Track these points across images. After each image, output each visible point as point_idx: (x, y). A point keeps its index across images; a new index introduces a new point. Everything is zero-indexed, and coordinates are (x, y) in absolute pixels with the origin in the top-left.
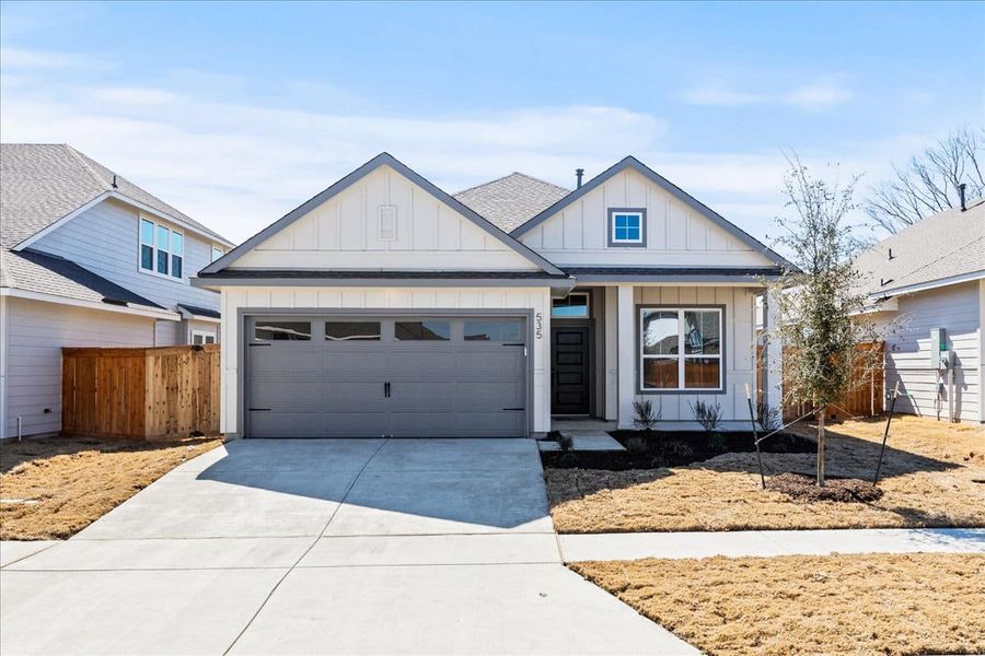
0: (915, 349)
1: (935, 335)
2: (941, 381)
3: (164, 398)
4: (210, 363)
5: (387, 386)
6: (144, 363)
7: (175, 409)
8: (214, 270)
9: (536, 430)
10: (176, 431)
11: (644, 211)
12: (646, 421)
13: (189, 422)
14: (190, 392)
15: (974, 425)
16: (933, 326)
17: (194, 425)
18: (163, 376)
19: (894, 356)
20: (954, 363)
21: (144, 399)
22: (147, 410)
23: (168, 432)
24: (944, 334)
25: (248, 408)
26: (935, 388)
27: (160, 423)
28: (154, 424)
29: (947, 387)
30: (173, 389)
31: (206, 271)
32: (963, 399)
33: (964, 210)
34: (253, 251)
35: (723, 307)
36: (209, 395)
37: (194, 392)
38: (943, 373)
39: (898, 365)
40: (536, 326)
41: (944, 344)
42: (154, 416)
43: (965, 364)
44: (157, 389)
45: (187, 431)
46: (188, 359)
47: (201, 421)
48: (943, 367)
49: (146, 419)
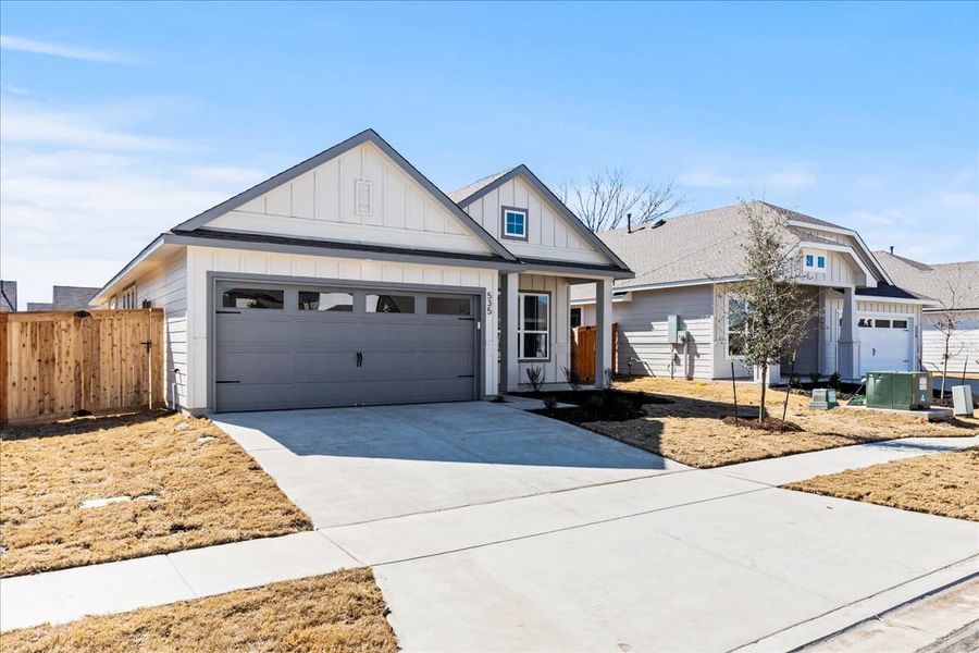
0: (650, 328)
1: (673, 319)
2: (675, 351)
3: (35, 370)
4: (98, 331)
5: (359, 356)
6: (5, 330)
7: (51, 384)
8: (191, 228)
9: (487, 393)
10: (52, 411)
11: (526, 211)
12: (535, 385)
13: (71, 401)
14: (72, 364)
15: (707, 382)
16: (671, 313)
17: (78, 403)
18: (34, 346)
19: (626, 334)
20: (688, 340)
21: (6, 374)
22: (10, 387)
23: (41, 412)
24: (679, 319)
25: (219, 381)
26: (671, 357)
27: (29, 402)
28: (20, 404)
29: (681, 357)
30: (48, 362)
31: (181, 228)
32: (696, 363)
33: (630, 232)
34: (231, 213)
35: (550, 293)
36: (98, 368)
37: (78, 364)
38: (675, 345)
39: (631, 340)
40: (487, 303)
41: (680, 326)
42: (20, 395)
43: (697, 340)
44: (24, 362)
45: (70, 411)
46: (69, 326)
47: (87, 398)
48: (680, 342)
49: (9, 398)
